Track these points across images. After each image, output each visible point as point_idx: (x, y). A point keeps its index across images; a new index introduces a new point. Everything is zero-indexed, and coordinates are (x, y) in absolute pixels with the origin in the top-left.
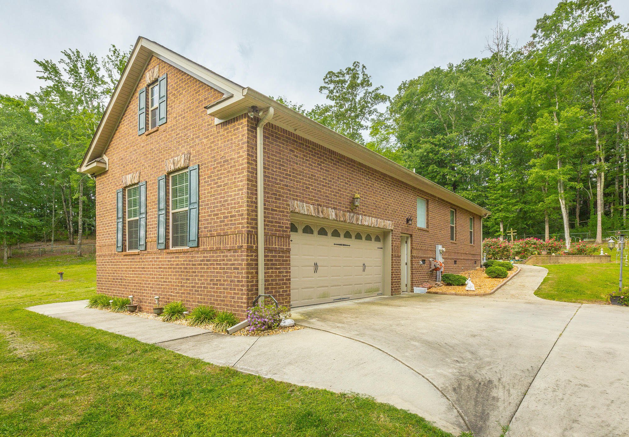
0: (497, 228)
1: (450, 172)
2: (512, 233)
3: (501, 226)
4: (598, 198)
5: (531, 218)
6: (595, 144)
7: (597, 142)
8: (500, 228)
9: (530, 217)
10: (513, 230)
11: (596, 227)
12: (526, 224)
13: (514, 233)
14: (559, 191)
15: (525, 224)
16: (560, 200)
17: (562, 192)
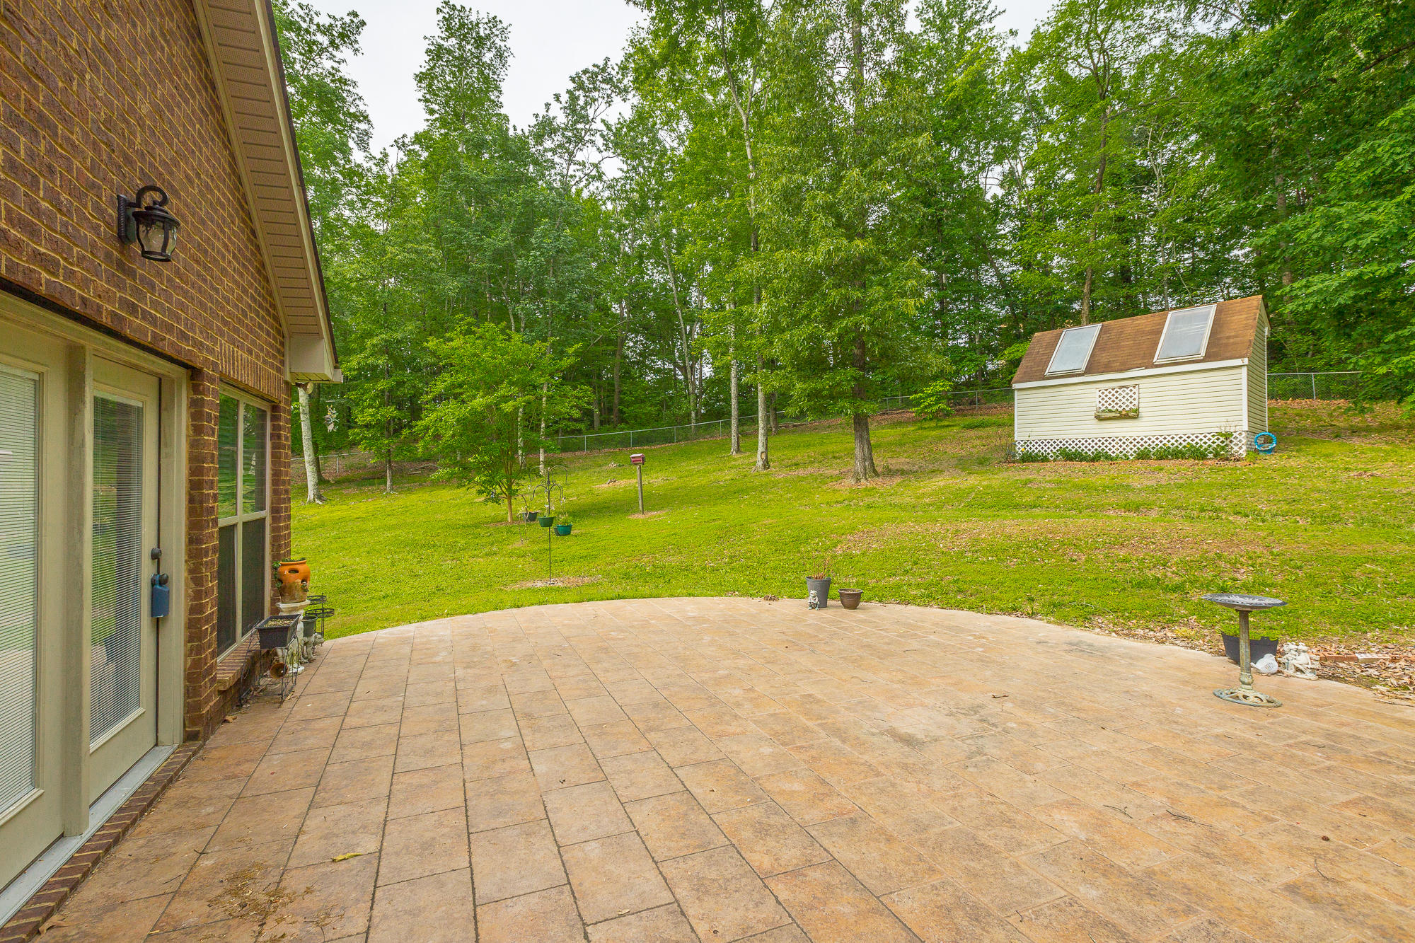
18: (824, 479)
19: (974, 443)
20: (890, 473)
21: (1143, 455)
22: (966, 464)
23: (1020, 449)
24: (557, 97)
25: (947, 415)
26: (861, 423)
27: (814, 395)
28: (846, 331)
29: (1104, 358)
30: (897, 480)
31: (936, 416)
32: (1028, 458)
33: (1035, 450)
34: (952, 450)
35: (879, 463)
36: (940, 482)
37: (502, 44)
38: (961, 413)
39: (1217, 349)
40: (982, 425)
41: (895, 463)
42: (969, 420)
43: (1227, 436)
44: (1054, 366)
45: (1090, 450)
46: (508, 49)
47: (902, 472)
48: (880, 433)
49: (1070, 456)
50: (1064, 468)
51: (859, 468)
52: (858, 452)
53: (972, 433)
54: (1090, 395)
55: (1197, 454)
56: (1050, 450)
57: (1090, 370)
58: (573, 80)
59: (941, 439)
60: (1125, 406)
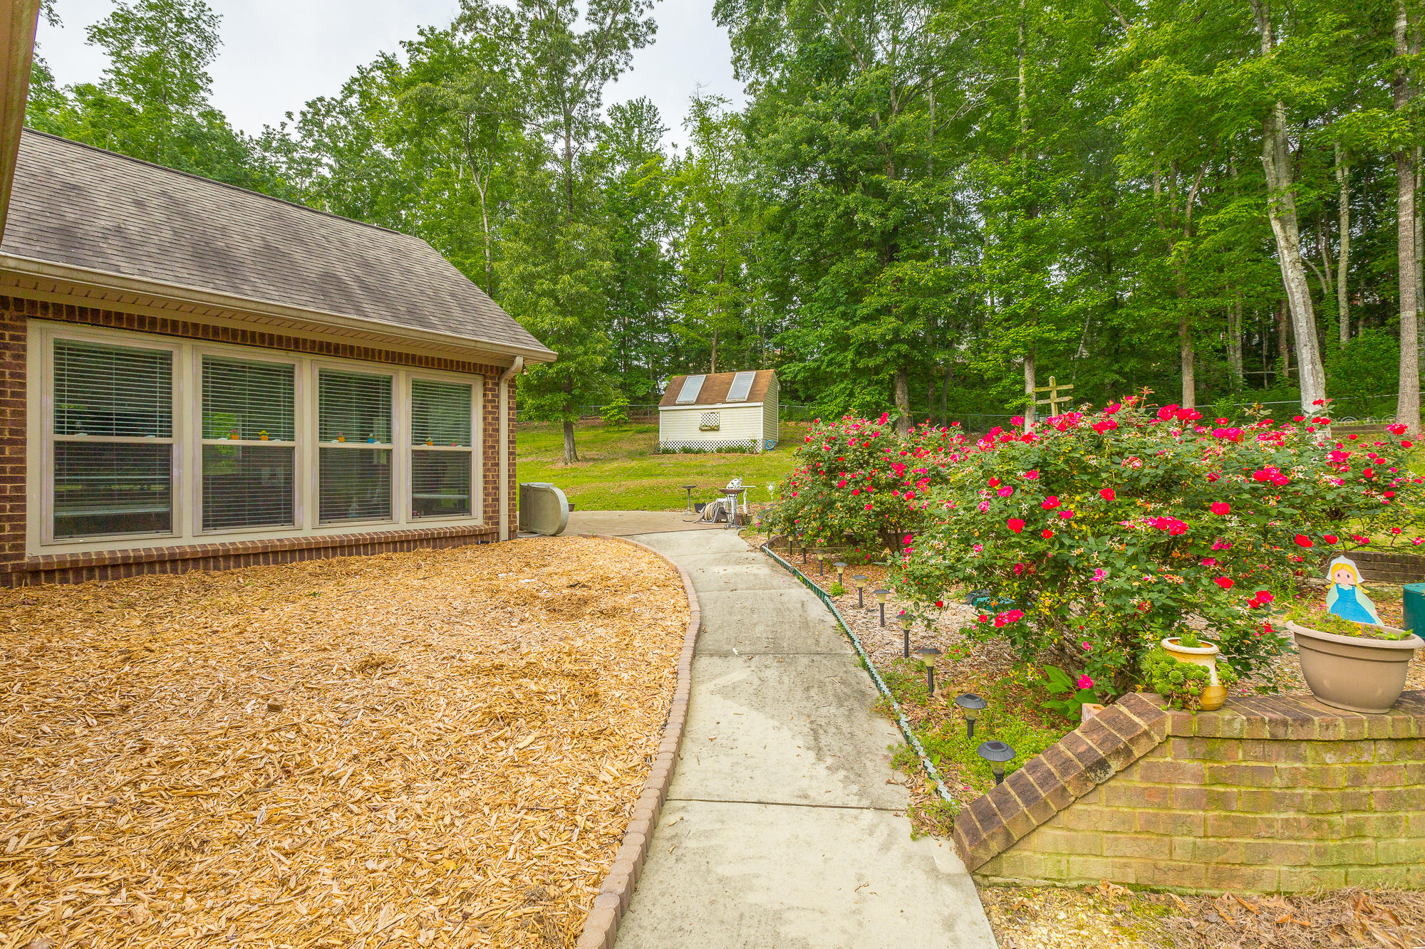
0: (1015, 382)
1: (865, 204)
2: (1054, 394)
3: (1029, 375)
4: (1402, 255)
5: (1134, 351)
6: (1392, 33)
7: (1402, 24)
8: (1023, 382)
9: (1132, 346)
10: (1058, 384)
11: (1397, 368)
12: (1119, 372)
13: (1060, 394)
14: (1270, 180)
15: (1116, 372)
16: (1276, 227)
17: (1285, 184)
18: (544, 464)
19: (640, 443)
20: (586, 460)
21: (719, 451)
22: (631, 455)
23: (662, 446)
24: (289, 115)
25: (626, 423)
26: (568, 427)
27: (538, 408)
28: (561, 371)
29: (705, 396)
30: (591, 463)
31: (618, 423)
32: (666, 452)
33: (670, 447)
34: (627, 447)
35: (579, 455)
36: (615, 465)
37: (209, 29)
38: (637, 421)
39: (752, 397)
40: (646, 431)
41: (589, 454)
42: (641, 427)
43: (755, 441)
44: (681, 399)
45: (695, 448)
46: (216, 37)
47: (594, 460)
48: (581, 435)
49: (687, 451)
50: (682, 458)
51: (567, 455)
52: (566, 446)
53: (640, 436)
54: (697, 416)
55: (741, 450)
56: (677, 447)
57: (697, 402)
58: (309, 105)
59: (620, 439)
60: (713, 424)
